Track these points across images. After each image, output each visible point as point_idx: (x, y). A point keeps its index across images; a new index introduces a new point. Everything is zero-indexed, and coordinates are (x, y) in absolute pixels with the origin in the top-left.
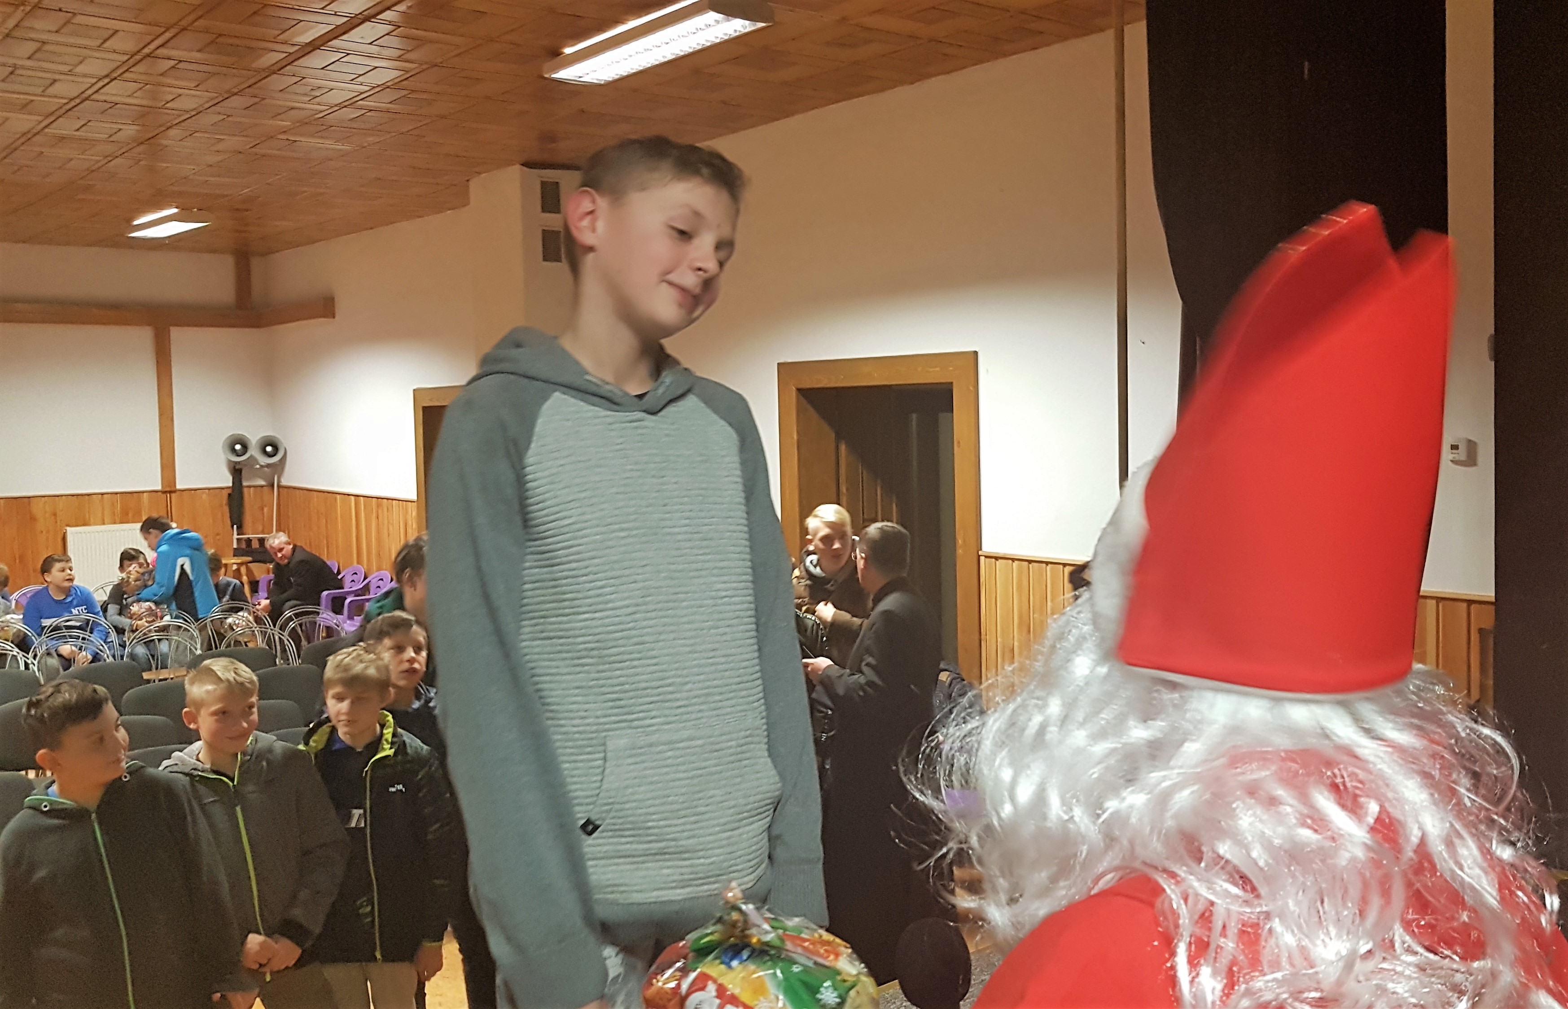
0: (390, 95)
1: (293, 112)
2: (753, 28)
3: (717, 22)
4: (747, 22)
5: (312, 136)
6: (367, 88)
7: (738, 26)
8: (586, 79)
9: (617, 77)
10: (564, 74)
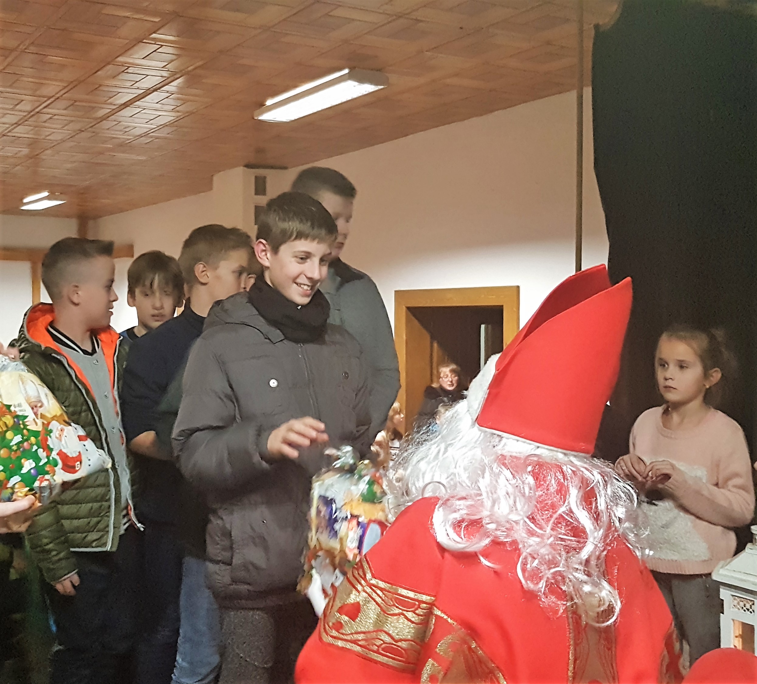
0: (167, 130)
1: (114, 140)
2: (376, 89)
3: (354, 86)
4: (372, 86)
5: (123, 152)
6: (156, 126)
7: (368, 88)
9: (297, 118)
10: (266, 117)
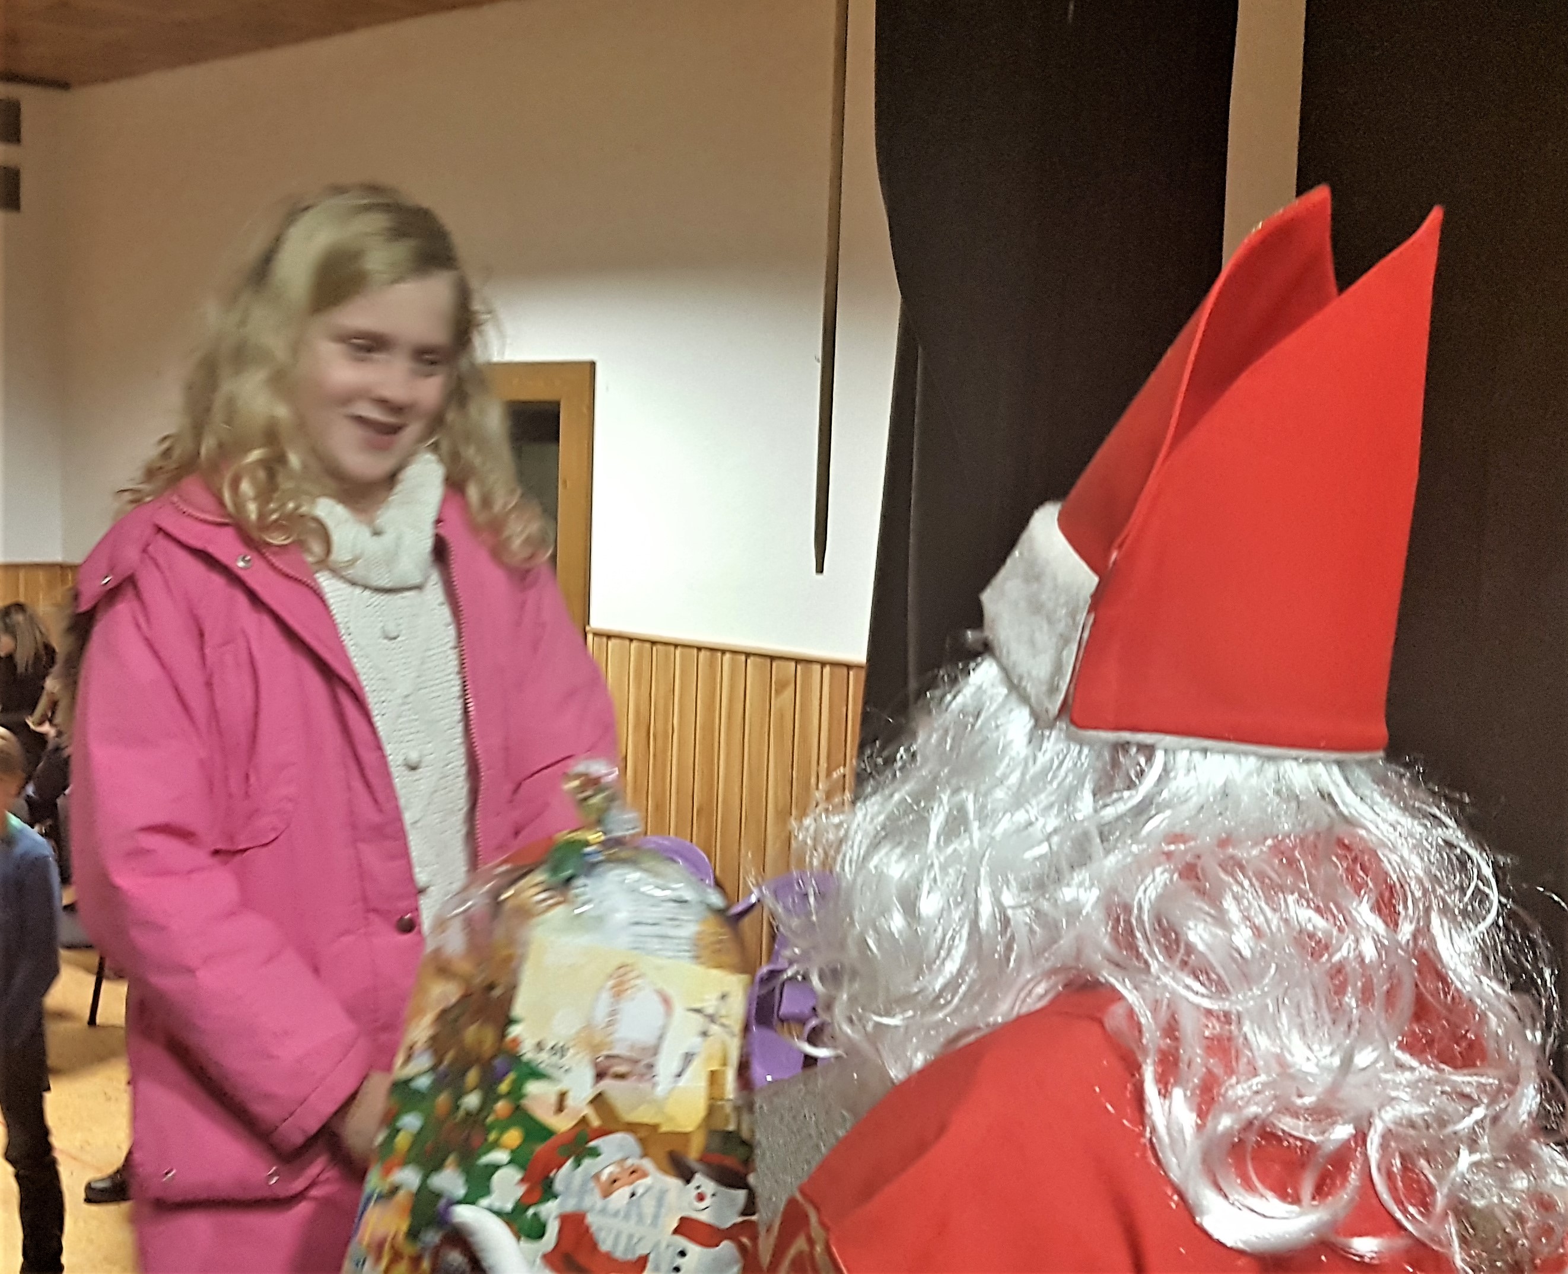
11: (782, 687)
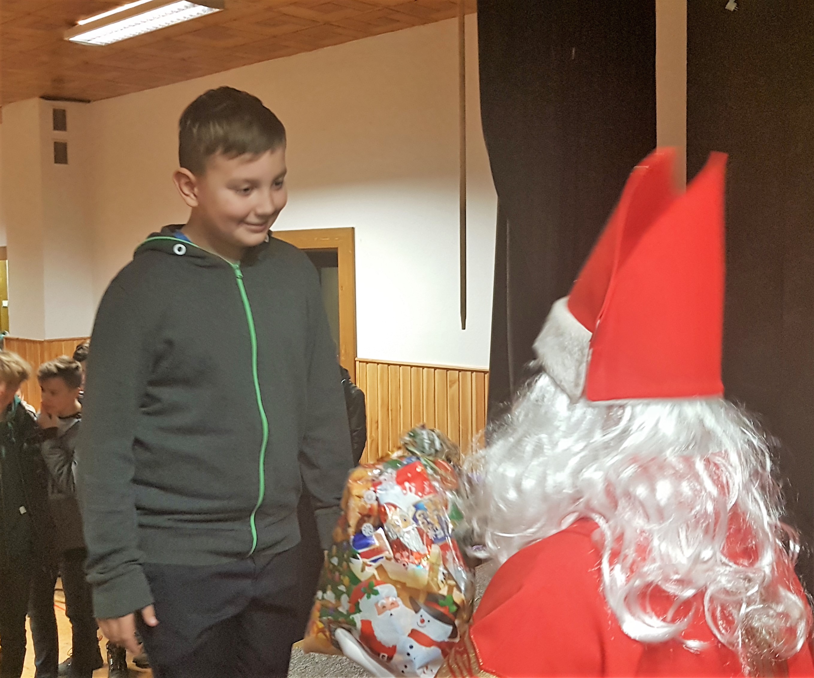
2: (210, 12)
3: (187, 7)
4: (206, 8)
7: (201, 10)
8: (93, 42)
9: (114, 41)
10: (78, 38)
11: (452, 383)
